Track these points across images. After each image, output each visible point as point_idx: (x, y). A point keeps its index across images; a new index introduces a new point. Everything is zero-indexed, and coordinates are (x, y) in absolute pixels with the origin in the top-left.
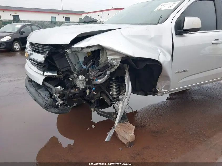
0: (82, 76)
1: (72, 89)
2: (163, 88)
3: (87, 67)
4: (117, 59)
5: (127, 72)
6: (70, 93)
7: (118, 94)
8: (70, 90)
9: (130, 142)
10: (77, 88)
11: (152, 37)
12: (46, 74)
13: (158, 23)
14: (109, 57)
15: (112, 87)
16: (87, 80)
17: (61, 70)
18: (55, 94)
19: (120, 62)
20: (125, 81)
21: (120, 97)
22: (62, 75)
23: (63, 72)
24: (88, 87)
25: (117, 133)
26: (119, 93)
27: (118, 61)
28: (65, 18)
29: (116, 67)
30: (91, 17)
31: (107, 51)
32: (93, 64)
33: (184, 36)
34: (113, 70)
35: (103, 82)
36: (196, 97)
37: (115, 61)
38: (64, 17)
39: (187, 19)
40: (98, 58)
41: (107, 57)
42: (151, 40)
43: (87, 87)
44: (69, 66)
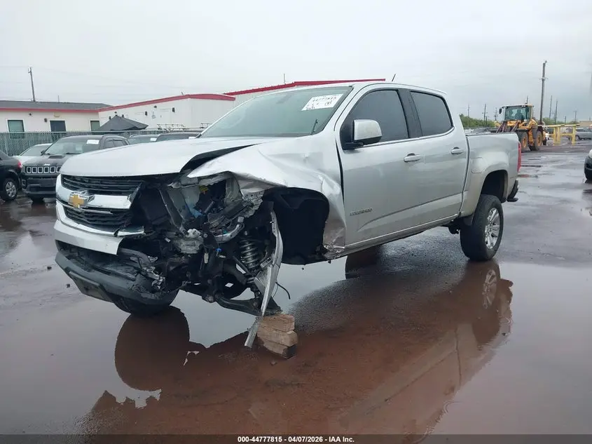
0: (194, 230)
1: (174, 257)
2: (335, 243)
3: (205, 212)
4: (256, 194)
5: (273, 215)
6: (172, 264)
7: (256, 262)
8: (171, 259)
9: (289, 347)
10: (183, 254)
11: (307, 156)
12: (120, 233)
13: (313, 133)
14: (244, 192)
15: (245, 249)
16: (206, 236)
17: (153, 223)
18: (145, 269)
19: (262, 198)
20: (273, 230)
21: (262, 265)
22: (154, 232)
23: (155, 227)
24: (208, 249)
25: (261, 340)
26: (258, 261)
27: (259, 196)
28: (51, 121)
29: (256, 208)
30: (125, 117)
31: (239, 181)
32: (214, 206)
33: (357, 152)
34: (251, 213)
35: (233, 237)
36: (397, 269)
37: (253, 197)
38: (46, 120)
39: (358, 124)
40: (222, 196)
41: (240, 192)
42: (306, 160)
43: (206, 249)
44: (168, 214)
